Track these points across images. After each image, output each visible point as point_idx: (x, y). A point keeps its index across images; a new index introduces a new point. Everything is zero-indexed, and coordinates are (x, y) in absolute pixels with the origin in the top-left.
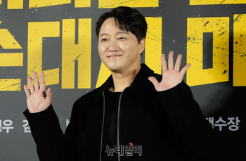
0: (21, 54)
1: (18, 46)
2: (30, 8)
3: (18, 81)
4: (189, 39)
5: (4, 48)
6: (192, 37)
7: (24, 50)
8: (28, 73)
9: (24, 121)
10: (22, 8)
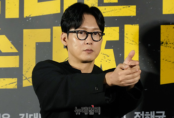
0: (18, 57)
1: (15, 50)
2: (25, 17)
3: (15, 80)
4: (163, 43)
5: (3, 52)
6: (165, 42)
7: (20, 53)
8: (24, 73)
9: (20, 115)
10: (18, 17)
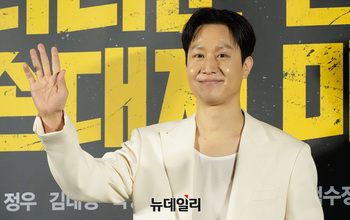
9: (52, 194)
10: (47, 32)
